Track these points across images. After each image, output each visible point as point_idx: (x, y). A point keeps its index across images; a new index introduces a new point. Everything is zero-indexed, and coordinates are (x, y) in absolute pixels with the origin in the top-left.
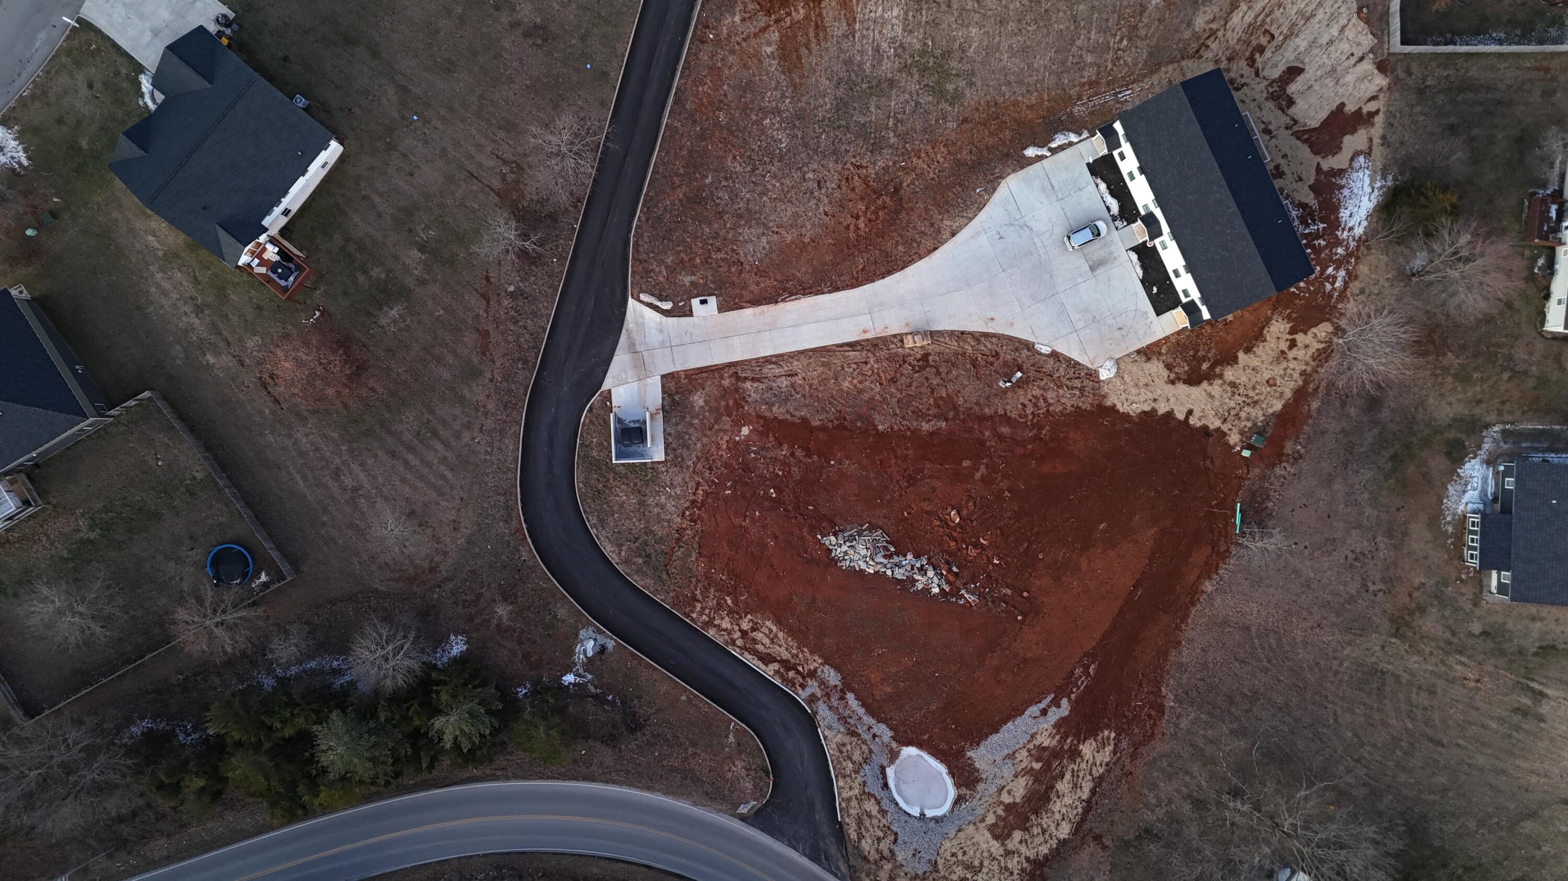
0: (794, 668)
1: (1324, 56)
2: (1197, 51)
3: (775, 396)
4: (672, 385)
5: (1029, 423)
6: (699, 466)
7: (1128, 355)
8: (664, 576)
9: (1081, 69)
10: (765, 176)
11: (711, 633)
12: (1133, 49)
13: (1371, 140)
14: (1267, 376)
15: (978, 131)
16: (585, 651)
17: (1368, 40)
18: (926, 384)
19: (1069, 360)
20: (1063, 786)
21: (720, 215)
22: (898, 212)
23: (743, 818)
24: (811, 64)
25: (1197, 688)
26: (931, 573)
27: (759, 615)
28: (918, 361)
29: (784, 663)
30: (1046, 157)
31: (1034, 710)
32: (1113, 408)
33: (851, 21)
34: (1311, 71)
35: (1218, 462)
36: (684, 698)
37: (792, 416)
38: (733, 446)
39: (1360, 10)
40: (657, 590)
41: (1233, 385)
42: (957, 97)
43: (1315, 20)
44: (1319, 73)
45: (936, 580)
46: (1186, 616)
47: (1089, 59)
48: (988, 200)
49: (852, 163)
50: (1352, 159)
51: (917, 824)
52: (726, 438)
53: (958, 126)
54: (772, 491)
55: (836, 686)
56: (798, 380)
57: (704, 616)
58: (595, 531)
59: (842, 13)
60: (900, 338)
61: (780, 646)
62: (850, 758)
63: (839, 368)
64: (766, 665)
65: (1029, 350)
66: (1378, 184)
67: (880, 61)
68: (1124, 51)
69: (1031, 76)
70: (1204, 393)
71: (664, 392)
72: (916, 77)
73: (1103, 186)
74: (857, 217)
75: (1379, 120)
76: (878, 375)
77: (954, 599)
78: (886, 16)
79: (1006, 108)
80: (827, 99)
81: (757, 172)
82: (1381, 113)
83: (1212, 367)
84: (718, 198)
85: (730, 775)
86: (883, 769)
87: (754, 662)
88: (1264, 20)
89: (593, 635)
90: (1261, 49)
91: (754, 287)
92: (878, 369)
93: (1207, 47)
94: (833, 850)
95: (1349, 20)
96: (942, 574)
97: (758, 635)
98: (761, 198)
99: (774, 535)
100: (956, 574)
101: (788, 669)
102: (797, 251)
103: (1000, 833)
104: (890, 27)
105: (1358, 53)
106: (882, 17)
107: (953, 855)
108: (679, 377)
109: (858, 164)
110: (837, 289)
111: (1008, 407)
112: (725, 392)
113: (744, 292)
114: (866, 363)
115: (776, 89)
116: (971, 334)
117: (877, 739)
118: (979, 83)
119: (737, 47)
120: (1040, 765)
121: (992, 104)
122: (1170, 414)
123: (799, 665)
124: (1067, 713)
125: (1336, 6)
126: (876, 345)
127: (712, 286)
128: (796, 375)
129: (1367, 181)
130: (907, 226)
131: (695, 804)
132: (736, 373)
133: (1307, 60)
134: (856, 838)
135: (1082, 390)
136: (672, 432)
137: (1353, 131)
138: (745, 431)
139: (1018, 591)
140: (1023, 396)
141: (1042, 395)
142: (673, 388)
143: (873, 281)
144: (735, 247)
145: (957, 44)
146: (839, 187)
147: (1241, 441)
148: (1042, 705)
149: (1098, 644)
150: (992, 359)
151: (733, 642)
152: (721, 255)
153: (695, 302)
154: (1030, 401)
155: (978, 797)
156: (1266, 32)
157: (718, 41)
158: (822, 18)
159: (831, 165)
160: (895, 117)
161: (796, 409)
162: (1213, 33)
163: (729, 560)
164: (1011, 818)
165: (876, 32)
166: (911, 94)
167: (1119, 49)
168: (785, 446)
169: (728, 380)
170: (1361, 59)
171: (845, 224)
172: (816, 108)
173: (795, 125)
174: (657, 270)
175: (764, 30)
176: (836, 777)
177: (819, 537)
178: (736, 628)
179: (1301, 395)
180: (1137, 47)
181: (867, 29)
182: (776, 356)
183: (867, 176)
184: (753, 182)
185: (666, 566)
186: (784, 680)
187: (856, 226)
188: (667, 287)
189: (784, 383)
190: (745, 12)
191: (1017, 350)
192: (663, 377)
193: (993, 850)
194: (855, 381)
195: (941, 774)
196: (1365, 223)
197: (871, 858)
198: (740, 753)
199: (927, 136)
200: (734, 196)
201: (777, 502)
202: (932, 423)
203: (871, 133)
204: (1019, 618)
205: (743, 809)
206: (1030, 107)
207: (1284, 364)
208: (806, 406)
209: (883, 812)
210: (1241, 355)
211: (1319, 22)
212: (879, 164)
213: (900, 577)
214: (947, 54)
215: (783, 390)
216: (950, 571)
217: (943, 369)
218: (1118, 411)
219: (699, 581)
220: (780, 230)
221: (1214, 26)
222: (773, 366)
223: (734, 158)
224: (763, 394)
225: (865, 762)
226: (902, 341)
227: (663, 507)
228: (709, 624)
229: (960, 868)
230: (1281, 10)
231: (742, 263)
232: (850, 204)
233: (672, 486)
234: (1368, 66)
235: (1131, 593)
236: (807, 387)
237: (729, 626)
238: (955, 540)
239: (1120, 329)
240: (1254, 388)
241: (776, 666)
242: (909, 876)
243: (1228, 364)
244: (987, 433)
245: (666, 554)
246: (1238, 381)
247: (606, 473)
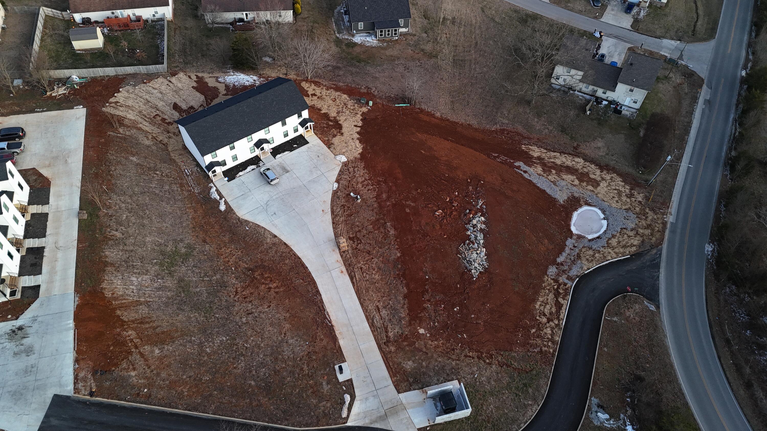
0: (557, 290)
1: (168, 95)
2: (164, 144)
3: (394, 316)
4: (404, 385)
5: (378, 186)
6: (454, 357)
7: (332, 152)
8: (534, 372)
9: (173, 191)
10: (247, 348)
11: (558, 339)
12: (162, 169)
13: (210, 77)
14: (331, 102)
15: (211, 234)
16: (607, 420)
17: (160, 80)
18: (367, 236)
19: (339, 175)
20: (558, 162)
21: (276, 372)
22: (264, 267)
23: (658, 307)
24: (167, 326)
25: (486, 118)
26: (474, 222)
27: (535, 312)
28: (354, 242)
29: (557, 294)
30: (225, 200)
31: (526, 175)
32: (361, 154)
33: (138, 303)
34: (176, 100)
35: (378, 114)
36: (605, 349)
37: (404, 304)
38: (433, 337)
39: (144, 83)
40: (545, 376)
41: (338, 113)
42: (189, 247)
43: (149, 99)
44: (177, 97)
45: (477, 219)
46: (455, 122)
47: (167, 187)
48: (253, 223)
49: (235, 297)
50: (220, 83)
51: (611, 220)
52: (430, 342)
53: (207, 244)
54: (455, 309)
55: (557, 268)
56: (380, 305)
57: (549, 344)
58: (522, 425)
59: (132, 308)
60: (342, 253)
61: (548, 299)
62: (593, 256)
63: (368, 283)
64: (562, 305)
65: (337, 192)
66: (232, 74)
67: (166, 287)
68: (163, 173)
69: (177, 213)
70: (345, 122)
71: (410, 390)
72: (177, 268)
73: (241, 173)
74: (270, 288)
75: (200, 75)
76: (367, 261)
77: (485, 210)
78: (136, 284)
79: (196, 223)
80: (192, 316)
81: (244, 353)
82: (197, 74)
83: (331, 121)
84: (265, 375)
85: (637, 318)
86: (590, 240)
87: (564, 311)
88: (148, 118)
89: (594, 414)
90: (163, 120)
91: (325, 342)
92: (364, 262)
93: (161, 141)
94: (648, 257)
95: (150, 86)
96: (472, 217)
97: (547, 311)
98: (262, 347)
99: (482, 304)
100: (470, 210)
101: (559, 294)
102: (296, 319)
103: (596, 184)
104: (143, 282)
105: (168, 82)
106: (136, 286)
107: (617, 202)
108: (397, 381)
109: (234, 293)
110: (318, 292)
111: (371, 196)
112: (399, 348)
113: (329, 348)
114: (361, 268)
115: (185, 346)
116: (333, 219)
117: (576, 245)
118: (181, 237)
119: (155, 372)
120: (552, 170)
121: (194, 230)
122: (358, 133)
123: (554, 288)
124: (521, 163)
125: (142, 91)
126: (349, 265)
127: (328, 369)
128: (377, 306)
129: (230, 77)
130: (273, 261)
131: (665, 336)
132: (385, 343)
133: (170, 102)
134: (635, 247)
135: (354, 167)
136: (436, 379)
137: (207, 83)
138: (422, 331)
139: (468, 184)
140: (364, 191)
141: (361, 183)
142: (405, 384)
143: (310, 273)
144: (298, 359)
145: (156, 248)
146: (250, 302)
147: (365, 107)
148: (522, 173)
149: (482, 153)
150: (346, 208)
151: (557, 325)
152: (305, 367)
153: (341, 378)
154: (365, 188)
155: (582, 195)
156: (154, 117)
157: (150, 386)
158: (136, 320)
159: (236, 309)
160: (203, 277)
161: (399, 303)
162: (154, 138)
163: (508, 332)
164: (585, 179)
165: (147, 289)
166: (187, 270)
167: (162, 175)
168: (425, 305)
169: (391, 348)
170: (170, 81)
171: (275, 295)
172: (198, 322)
173: (210, 333)
174: (323, 408)
175: (142, 355)
176: (607, 261)
177: (474, 279)
178: (548, 325)
179: (337, 89)
180: (161, 168)
181: (145, 294)
182: (368, 320)
183: (242, 287)
184: (252, 354)
185: (527, 372)
186: (566, 294)
187: (275, 288)
188: (334, 400)
189: (384, 313)
190: (129, 368)
191: (338, 198)
192: (399, 392)
193: (605, 185)
194: (374, 272)
195: (579, 214)
196: (251, 76)
197: (641, 239)
198: (621, 313)
199: (215, 259)
200: (262, 364)
201: (461, 305)
202: (389, 229)
203: (214, 289)
204: (482, 182)
205: (653, 308)
206: (195, 212)
207: (324, 97)
208: (396, 298)
209: (614, 236)
210: (322, 112)
211: (151, 97)
212: (234, 282)
213: (482, 236)
214: (163, 253)
215: (389, 313)
216: (470, 213)
217: (357, 229)
218: (362, 152)
219: (528, 350)
220: (283, 332)
221: (150, 137)
222: (375, 321)
223: (235, 368)
224: (395, 324)
225: (591, 248)
226: (344, 252)
227: (489, 379)
228: (553, 341)
229: (622, 198)
230: (143, 111)
231: (309, 353)
232: (261, 294)
233: (473, 373)
234: (173, 79)
235: (452, 141)
236: (384, 298)
237: (549, 329)
238: (451, 213)
239: (318, 156)
240: (338, 106)
241: (560, 300)
242: (640, 220)
243: (328, 115)
244: (388, 203)
245: (519, 373)
246: (336, 111)
247: (478, 422)
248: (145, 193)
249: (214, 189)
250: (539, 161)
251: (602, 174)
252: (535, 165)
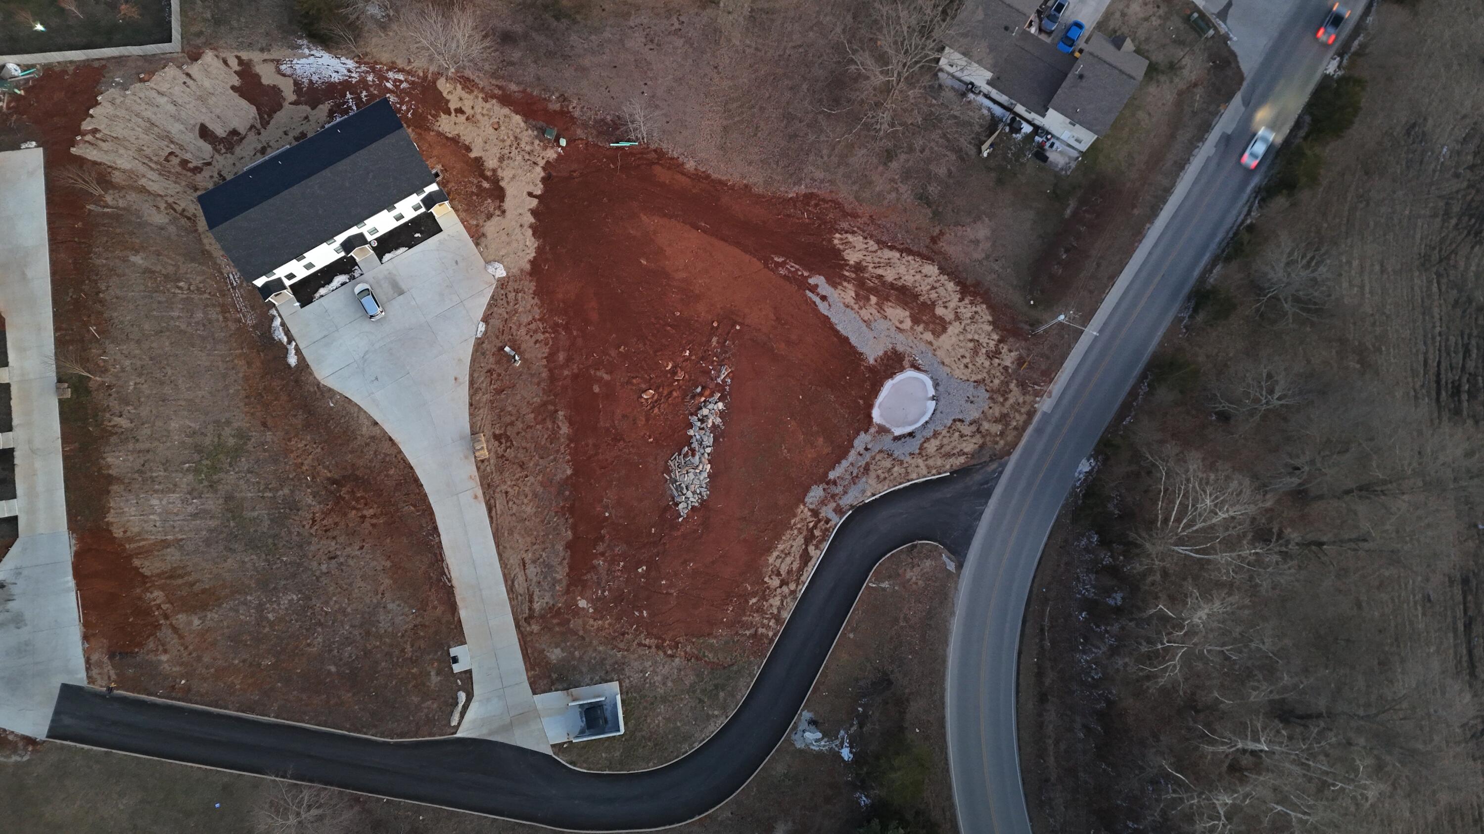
0: (811, 531)
1: (187, 106)
2: (189, 219)
3: (545, 578)
4: (542, 683)
5: (553, 335)
6: (621, 645)
7: (481, 253)
8: (735, 668)
9: (210, 322)
10: (326, 613)
11: (786, 615)
12: (188, 276)
13: (265, 61)
14: (491, 130)
15: (274, 411)
16: (817, 741)
17: (171, 71)
18: (523, 433)
19: (490, 306)
20: (890, 275)
21: (367, 653)
22: (357, 478)
23: (960, 566)
24: (210, 579)
25: (785, 167)
26: (705, 411)
27: (764, 570)
28: (501, 443)
29: (808, 541)
30: (297, 345)
31: (822, 307)
32: (533, 262)
33: (165, 544)
34: (203, 118)
35: (575, 166)
36: (851, 636)
37: (564, 559)
38: (599, 613)
39: (142, 81)
40: (749, 674)
41: (501, 159)
42: (241, 435)
43: (153, 118)
44: (204, 110)
45: (711, 406)
46: (720, 182)
47: (199, 315)
48: (340, 394)
49: (311, 528)
50: (284, 75)
51: (942, 402)
52: (591, 622)
53: (269, 430)
54: (640, 570)
55: (824, 490)
56: (528, 557)
57: (771, 624)
58: (696, 744)
59: (156, 553)
60: (480, 464)
61: (792, 546)
62: (890, 470)
63: (514, 518)
64: (811, 558)
65: (483, 343)
66: (307, 51)
67: (205, 511)
68: (190, 284)
69: (218, 367)
70: (512, 183)
71: (550, 690)
72: (222, 475)
73: (322, 291)
74: (363, 517)
75: (245, 55)
76: (518, 480)
77: (727, 388)
78: (159, 511)
79: (251, 387)
80: (246, 560)
81: (322, 620)
82: (239, 54)
83: (486, 179)
84: (350, 657)
85: (920, 582)
86: (897, 439)
87: (810, 570)
88: (156, 163)
89: (799, 734)
90: (184, 163)
91: (439, 611)
92: (512, 481)
93: (184, 210)
94: (978, 477)
95: (152, 89)
96: (705, 401)
97: (784, 569)
98: (349, 614)
99: (683, 563)
100: (703, 388)
101: (813, 537)
102: (400, 571)
103: (940, 326)
104: (170, 506)
105: (184, 78)
106: (160, 514)
107: (966, 367)
108: (534, 676)
109: (311, 522)
110: (436, 528)
111: (540, 356)
112: (547, 628)
113: (444, 621)
114: (507, 493)
115: (237, 611)
116: (471, 397)
117: (869, 447)
118: (227, 415)
119: (194, 655)
120: (872, 297)
121: (247, 400)
122: (534, 212)
123: (808, 526)
124: (822, 278)
125: (139, 101)
126: (489, 485)
127: (439, 653)
128: (523, 559)
129: (303, 61)
130: (370, 468)
131: (953, 613)
132: (526, 619)
133: (192, 122)
134: (964, 457)
135: (517, 291)
136: (589, 677)
137: (257, 77)
138: (582, 603)
139: (713, 331)
140: (528, 343)
141: (525, 326)
142: (545, 682)
143: (426, 495)
144: (400, 634)
145: (187, 440)
146: (334, 538)
147: (552, 147)
148: (817, 300)
149: (755, 257)
150: (495, 376)
151: (793, 592)
152: (408, 648)
153: (457, 668)
154: (531, 336)
155: (909, 349)
156: (167, 159)
157: (188, 675)
158: (163, 573)
159: (312, 548)
160: (263, 491)
161: (557, 555)
162: (170, 206)
163: (712, 605)
164: (924, 318)
165: (177, 518)
166: (239, 479)
167: (189, 289)
168: (595, 562)
169: (533, 627)
170: (188, 75)
171: (371, 528)
172: (255, 569)
173: (275, 588)
174: (426, 711)
175: (175, 630)
176: (909, 481)
177: (680, 520)
178: (779, 591)
179: (505, 100)
180: (186, 273)
181: (174, 527)
182: (506, 581)
183: (323, 513)
184: (333, 623)
185: (725, 668)
186: (824, 539)
187: (372, 517)
188: (443, 699)
189: (532, 570)
190: (157, 650)
191: (483, 354)
192: (534, 693)
193: (957, 331)
194: (526, 501)
195: (894, 385)
196: (343, 59)
197: (981, 441)
198: (899, 575)
199: (281, 459)
200: (348, 641)
201: (651, 564)
202: (560, 424)
203: (280, 513)
204: (738, 327)
205: (951, 566)
206: (249, 364)
207: (479, 117)
208: (553, 546)
209: (936, 434)
210: (473, 155)
211: (155, 114)
212: (310, 501)
213: (712, 440)
214: (198, 449)
215: (539, 571)
216: (701, 394)
217: (508, 419)
218: (534, 257)
219: (737, 633)
220: (380, 592)
221: (163, 206)
222: (516, 583)
223: (309, 645)
224: (545, 590)
225: (891, 455)
226: (483, 461)
227: (665, 678)
228: (778, 619)
229: (977, 359)
230: (145, 148)
231: (415, 626)
232: (350, 525)
233: (643, 671)
234: (195, 69)
235: (705, 231)
236: (535, 547)
237: (778, 598)
238: (670, 393)
239: (457, 262)
240: (503, 141)
241: (811, 549)
242: (992, 405)
243: (483, 165)
244: (566, 373)
245: (712, 669)
246: (498, 155)
247: (635, 739)
248: (161, 332)
249: (277, 322)
250: (853, 276)
251: (960, 304)
252: (845, 284)
